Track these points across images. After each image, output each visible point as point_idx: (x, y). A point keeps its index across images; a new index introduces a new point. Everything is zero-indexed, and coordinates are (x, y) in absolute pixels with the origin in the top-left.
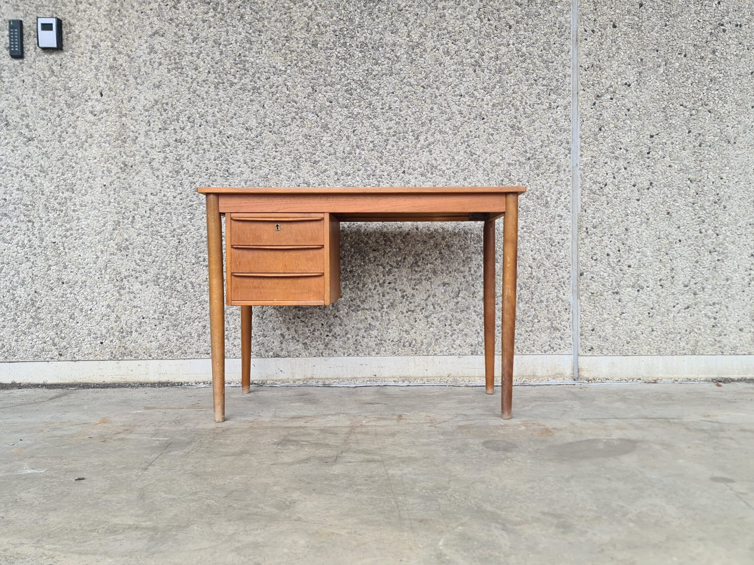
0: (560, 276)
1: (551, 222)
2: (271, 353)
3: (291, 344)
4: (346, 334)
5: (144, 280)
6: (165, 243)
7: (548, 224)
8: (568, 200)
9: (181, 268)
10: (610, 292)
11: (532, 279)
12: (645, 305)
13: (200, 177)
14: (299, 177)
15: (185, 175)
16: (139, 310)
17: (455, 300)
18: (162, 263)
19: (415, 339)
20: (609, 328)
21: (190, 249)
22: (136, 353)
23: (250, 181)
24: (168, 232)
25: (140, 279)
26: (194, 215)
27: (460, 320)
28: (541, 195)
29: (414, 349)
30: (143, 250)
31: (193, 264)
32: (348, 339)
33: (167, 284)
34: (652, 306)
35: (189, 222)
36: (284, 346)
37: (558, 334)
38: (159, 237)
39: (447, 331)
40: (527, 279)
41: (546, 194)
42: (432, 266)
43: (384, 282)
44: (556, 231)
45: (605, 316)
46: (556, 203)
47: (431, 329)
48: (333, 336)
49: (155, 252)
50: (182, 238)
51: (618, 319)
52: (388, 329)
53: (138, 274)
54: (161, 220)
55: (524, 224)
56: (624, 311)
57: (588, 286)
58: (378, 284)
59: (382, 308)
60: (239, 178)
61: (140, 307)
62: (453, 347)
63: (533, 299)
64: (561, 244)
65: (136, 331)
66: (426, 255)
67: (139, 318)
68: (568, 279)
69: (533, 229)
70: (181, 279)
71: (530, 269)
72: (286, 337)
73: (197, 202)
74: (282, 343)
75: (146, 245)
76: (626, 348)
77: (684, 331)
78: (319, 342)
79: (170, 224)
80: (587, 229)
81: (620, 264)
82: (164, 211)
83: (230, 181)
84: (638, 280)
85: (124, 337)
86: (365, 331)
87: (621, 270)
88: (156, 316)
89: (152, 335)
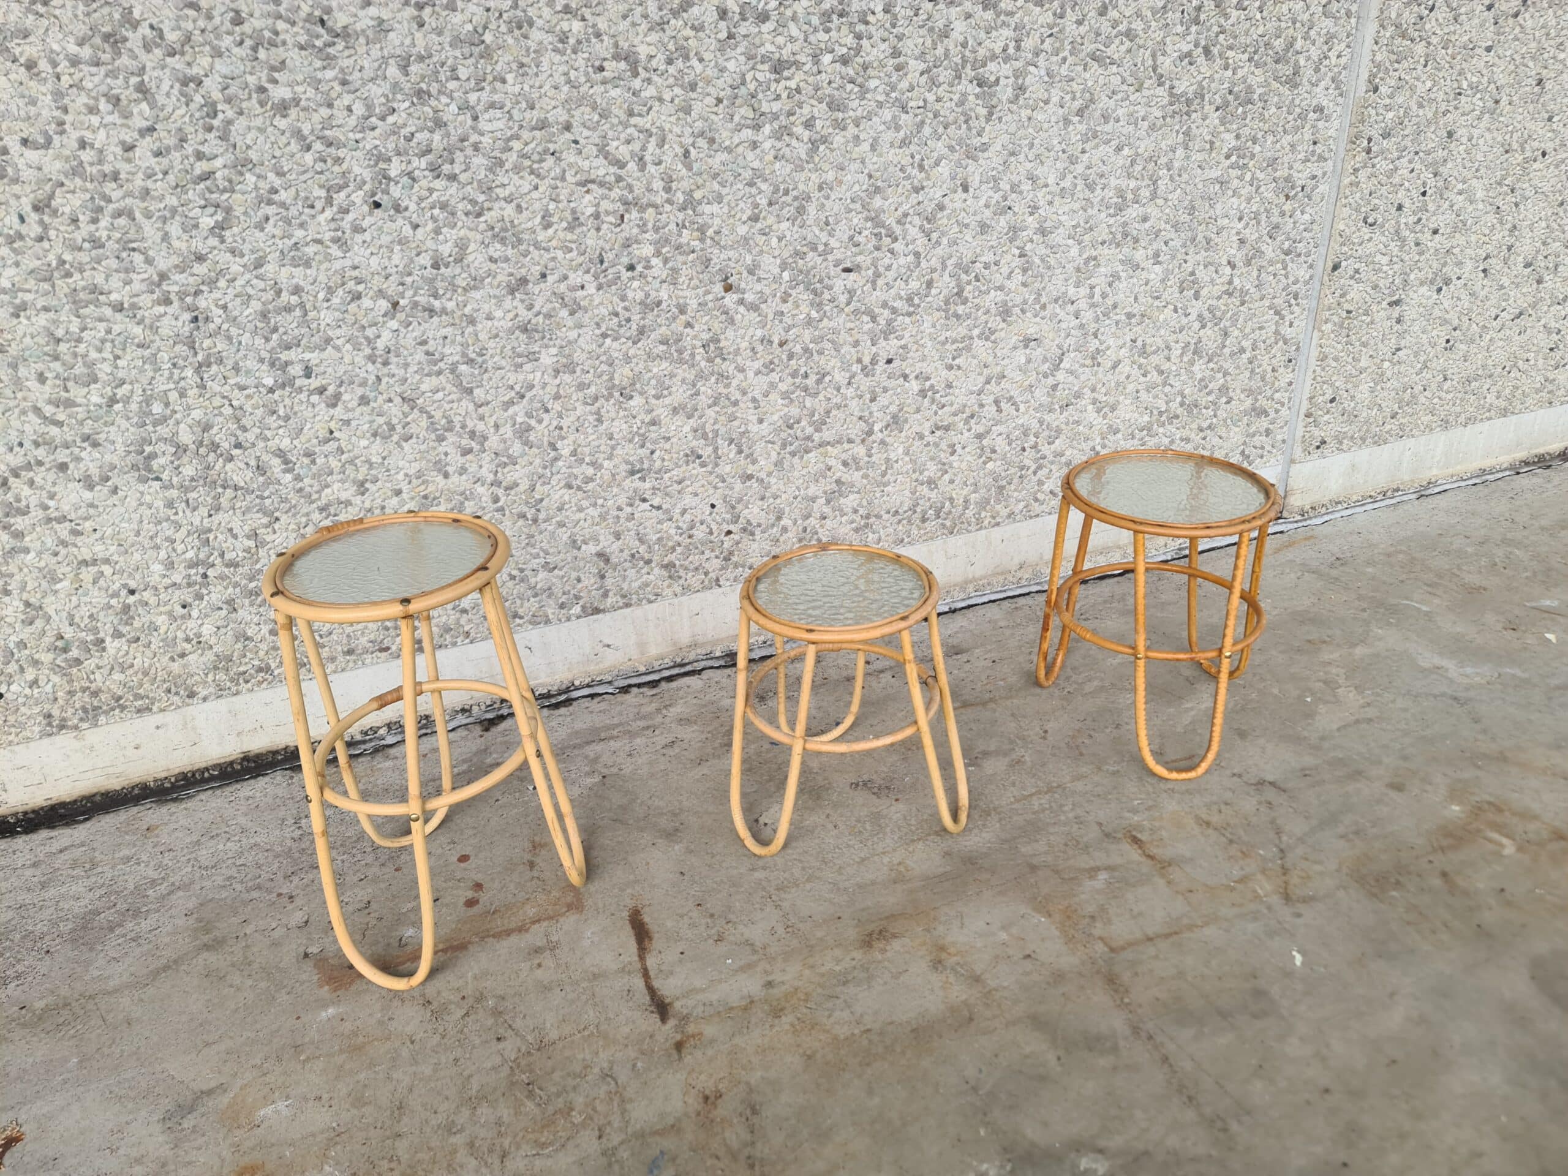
0: (1291, 279)
1: (1297, 129)
2: (576, 610)
3: (631, 573)
4: (779, 518)
5: (94, 472)
6: (138, 330)
7: (1289, 138)
8: (1343, 60)
9: (227, 411)
10: (1385, 303)
11: (1230, 294)
12: (1446, 322)
13: (217, 53)
14: (598, 35)
15: (147, 47)
16: (107, 570)
17: (1051, 381)
18: (148, 401)
19: (951, 499)
20: (1363, 392)
21: (246, 339)
22: (138, 697)
23: (421, 58)
24: (137, 286)
25: (74, 471)
26: (228, 210)
27: (1059, 431)
28: (1287, 50)
29: (948, 523)
30: (57, 366)
31: (271, 391)
32: (785, 529)
33: (188, 471)
34: (1456, 323)
35: (213, 241)
36: (609, 582)
37: (1264, 423)
38: (108, 312)
39: (1027, 462)
40: (1219, 298)
41: (1299, 44)
42: (1000, 296)
43: (874, 361)
44: (1302, 156)
45: (1364, 363)
46: (1317, 70)
47: (990, 465)
48: (744, 530)
49: (107, 368)
50: (202, 303)
51: (1386, 364)
52: (886, 485)
53: (62, 456)
54: (96, 243)
55: (1234, 143)
56: (1403, 343)
57: (1342, 296)
58: (857, 368)
59: (870, 433)
60: (375, 53)
61: (107, 561)
62: (1036, 500)
63: (1224, 346)
64: (1308, 190)
65: (116, 634)
66: (987, 266)
67: (116, 595)
68: (1306, 283)
69: (1253, 156)
70: (238, 446)
71: (1228, 270)
72: (614, 560)
73: (229, 158)
74: (603, 577)
75: (63, 347)
76: (1388, 427)
77: (1499, 369)
78: (708, 554)
79: (138, 258)
80: (1370, 140)
81: (1418, 228)
82: (100, 210)
83: (346, 63)
84: (1445, 264)
85: (78, 662)
86: (828, 502)
87: (1417, 244)
88: (177, 578)
89: (180, 635)
